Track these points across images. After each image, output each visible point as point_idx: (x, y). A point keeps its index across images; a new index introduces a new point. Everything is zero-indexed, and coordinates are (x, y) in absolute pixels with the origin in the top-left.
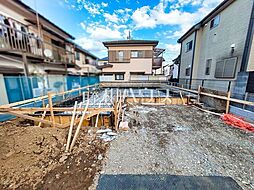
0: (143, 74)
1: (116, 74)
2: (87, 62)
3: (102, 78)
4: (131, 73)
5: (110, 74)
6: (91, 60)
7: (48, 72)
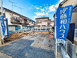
0: (45, 26)
1: (38, 26)
2: (32, 23)
3: (35, 27)
4: (42, 26)
5: (37, 26)
6: (33, 23)
7: (23, 26)
